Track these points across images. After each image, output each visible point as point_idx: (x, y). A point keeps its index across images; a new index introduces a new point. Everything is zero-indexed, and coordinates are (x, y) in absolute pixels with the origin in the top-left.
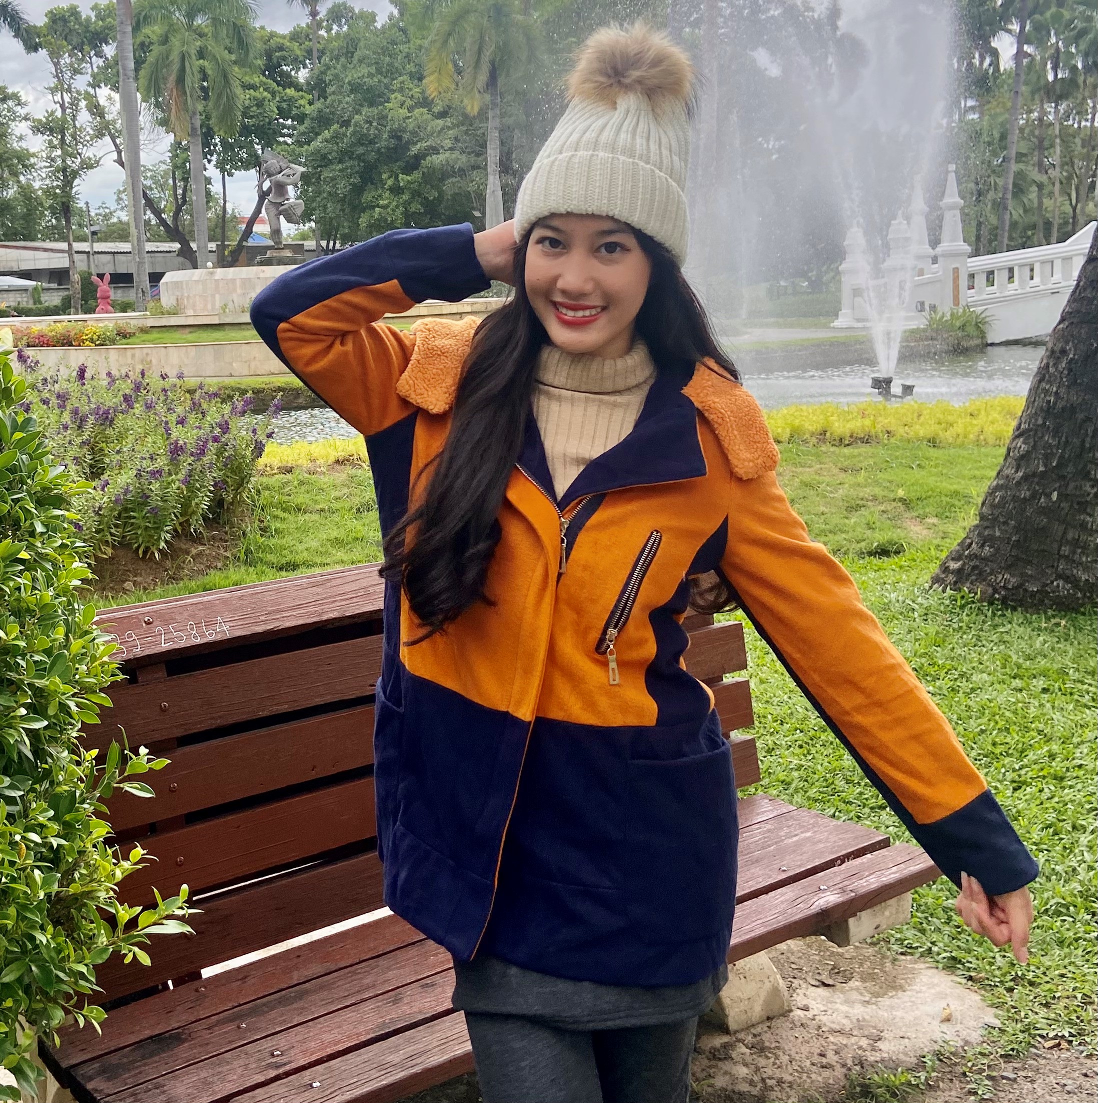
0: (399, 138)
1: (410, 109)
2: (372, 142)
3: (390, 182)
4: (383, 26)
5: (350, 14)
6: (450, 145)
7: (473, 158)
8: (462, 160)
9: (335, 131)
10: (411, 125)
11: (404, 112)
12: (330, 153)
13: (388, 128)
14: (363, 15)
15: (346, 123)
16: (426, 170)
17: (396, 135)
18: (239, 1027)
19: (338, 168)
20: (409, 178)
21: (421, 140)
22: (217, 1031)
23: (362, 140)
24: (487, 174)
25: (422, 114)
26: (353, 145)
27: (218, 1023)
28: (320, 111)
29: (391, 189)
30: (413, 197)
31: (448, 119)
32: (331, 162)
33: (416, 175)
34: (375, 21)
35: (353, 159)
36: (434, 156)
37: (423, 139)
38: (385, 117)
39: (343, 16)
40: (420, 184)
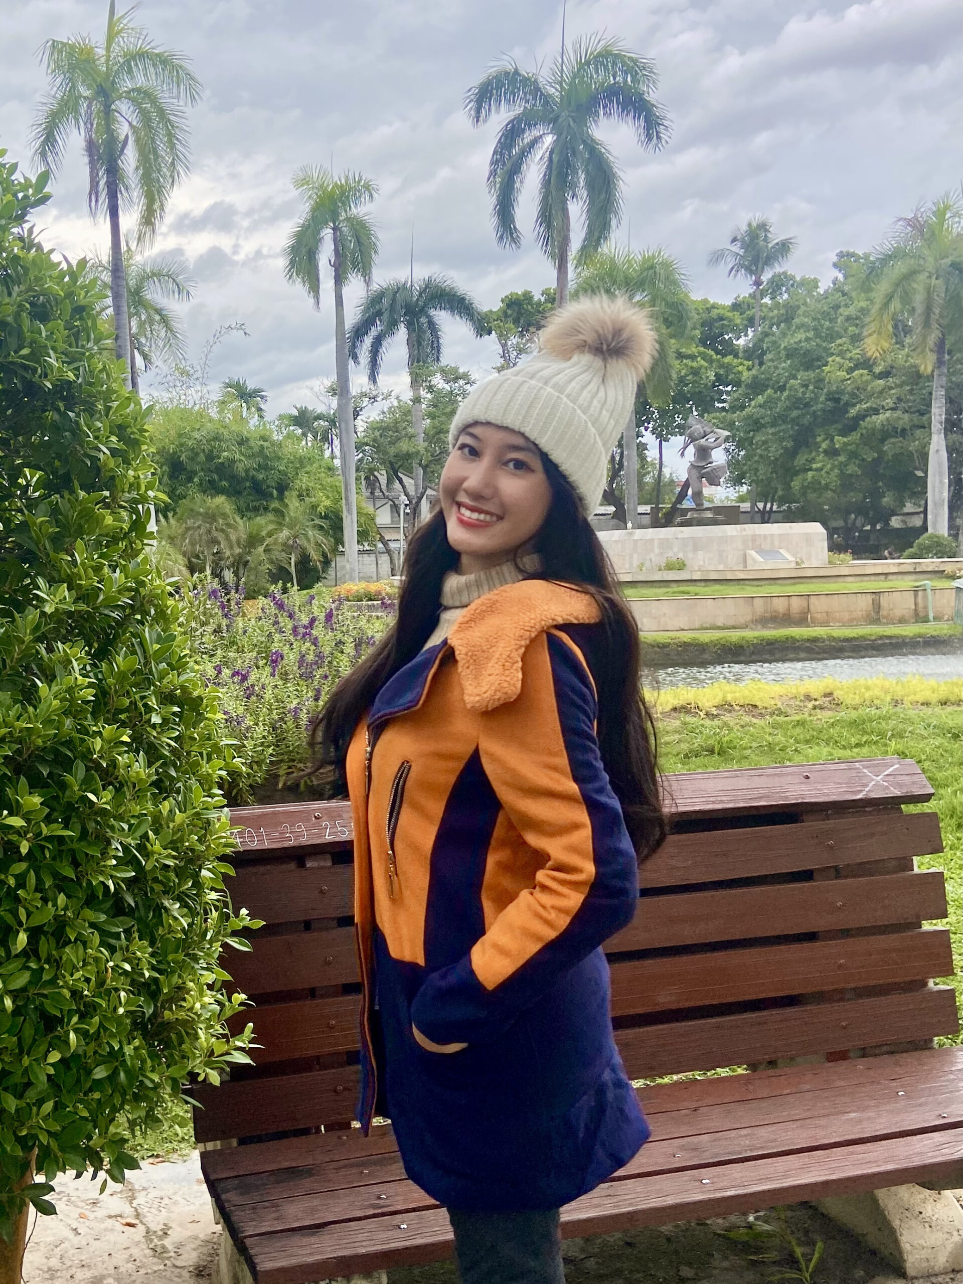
0: (837, 401)
1: (850, 370)
2: (807, 405)
3: (824, 446)
4: (826, 292)
5: (791, 282)
6: (892, 405)
7: (915, 417)
8: (905, 419)
9: (769, 396)
10: (849, 386)
11: (842, 374)
12: (763, 418)
13: (825, 390)
14: (803, 283)
15: (782, 388)
16: (864, 431)
17: (834, 398)
18: (362, 1173)
19: (770, 431)
20: (845, 440)
21: (860, 402)
22: (342, 1172)
23: (797, 403)
24: (931, 434)
25: (862, 375)
26: (788, 409)
27: (345, 1166)
28: (755, 377)
29: (826, 452)
30: (850, 459)
31: (891, 379)
32: (764, 426)
33: (855, 436)
34: (817, 287)
35: (788, 422)
36: (873, 417)
37: (862, 400)
38: (821, 380)
39: (783, 285)
40: (858, 445)
